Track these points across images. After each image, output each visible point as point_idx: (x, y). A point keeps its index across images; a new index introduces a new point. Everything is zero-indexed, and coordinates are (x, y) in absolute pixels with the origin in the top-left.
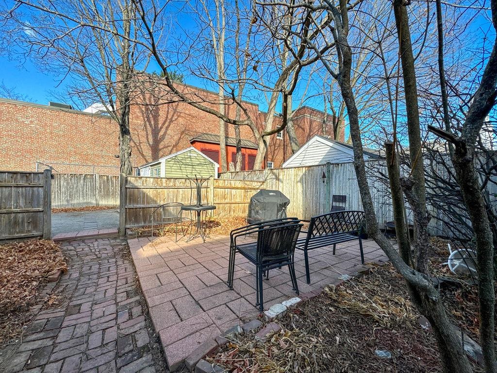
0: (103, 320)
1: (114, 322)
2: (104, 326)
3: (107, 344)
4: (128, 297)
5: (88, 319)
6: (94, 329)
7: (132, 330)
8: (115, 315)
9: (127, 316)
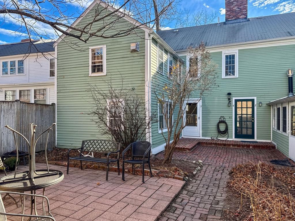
0: (193, 205)
1: (190, 202)
2: (194, 202)
3: (195, 197)
4: (176, 208)
5: (198, 209)
6: (197, 204)
7: (186, 196)
8: (188, 204)
9: (184, 201)
